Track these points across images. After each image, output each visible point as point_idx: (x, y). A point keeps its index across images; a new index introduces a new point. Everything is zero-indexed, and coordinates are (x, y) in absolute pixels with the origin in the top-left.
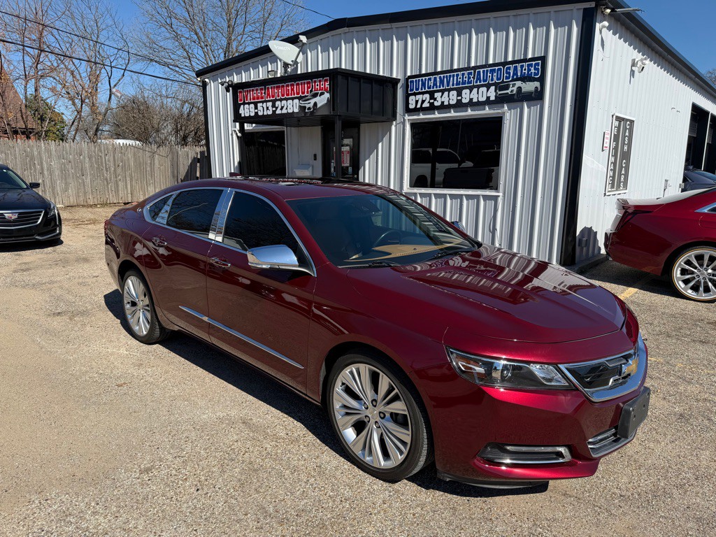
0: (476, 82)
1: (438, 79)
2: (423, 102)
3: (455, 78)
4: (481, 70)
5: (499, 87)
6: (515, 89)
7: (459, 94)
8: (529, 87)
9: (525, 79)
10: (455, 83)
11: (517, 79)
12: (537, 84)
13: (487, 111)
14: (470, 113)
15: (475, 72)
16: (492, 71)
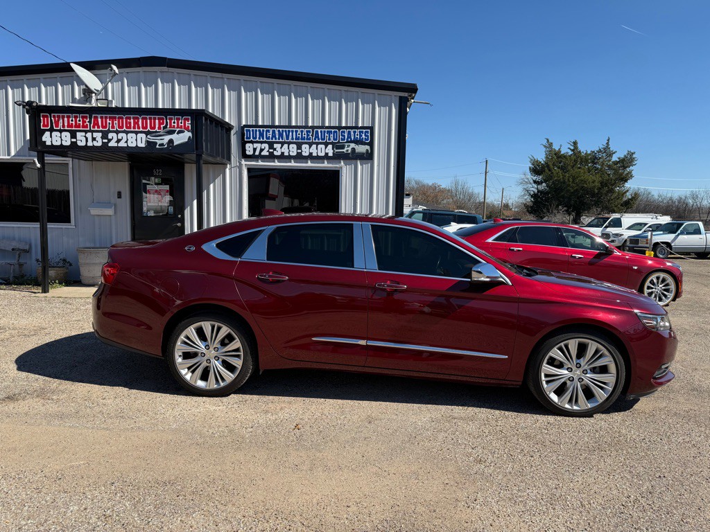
0: (315, 140)
1: (277, 132)
2: (262, 150)
3: (294, 133)
4: (319, 130)
5: (335, 146)
6: (350, 149)
7: (299, 147)
8: (362, 149)
9: (357, 142)
10: (294, 137)
11: (351, 142)
12: (368, 147)
13: (326, 165)
14: (310, 165)
15: (313, 131)
16: (329, 133)
